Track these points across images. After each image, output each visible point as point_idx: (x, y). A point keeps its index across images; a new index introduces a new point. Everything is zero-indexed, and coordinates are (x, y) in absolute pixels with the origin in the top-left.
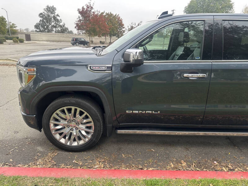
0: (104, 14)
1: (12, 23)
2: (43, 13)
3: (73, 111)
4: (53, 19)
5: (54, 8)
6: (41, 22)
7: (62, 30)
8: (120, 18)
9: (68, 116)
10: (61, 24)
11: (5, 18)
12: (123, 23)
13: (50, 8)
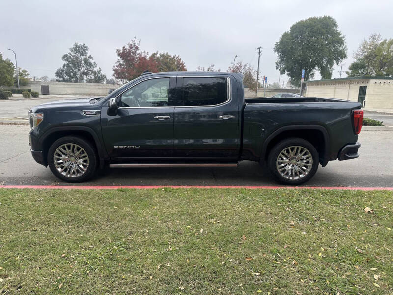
0: (158, 55)
1: (22, 69)
2: (69, 55)
3: (71, 148)
4: (83, 62)
5: (85, 47)
6: (66, 67)
7: (96, 78)
8: (181, 61)
9: (68, 152)
10: (96, 69)
11: (12, 64)
12: (185, 68)
13: (79, 47)
